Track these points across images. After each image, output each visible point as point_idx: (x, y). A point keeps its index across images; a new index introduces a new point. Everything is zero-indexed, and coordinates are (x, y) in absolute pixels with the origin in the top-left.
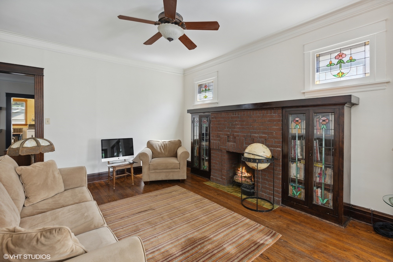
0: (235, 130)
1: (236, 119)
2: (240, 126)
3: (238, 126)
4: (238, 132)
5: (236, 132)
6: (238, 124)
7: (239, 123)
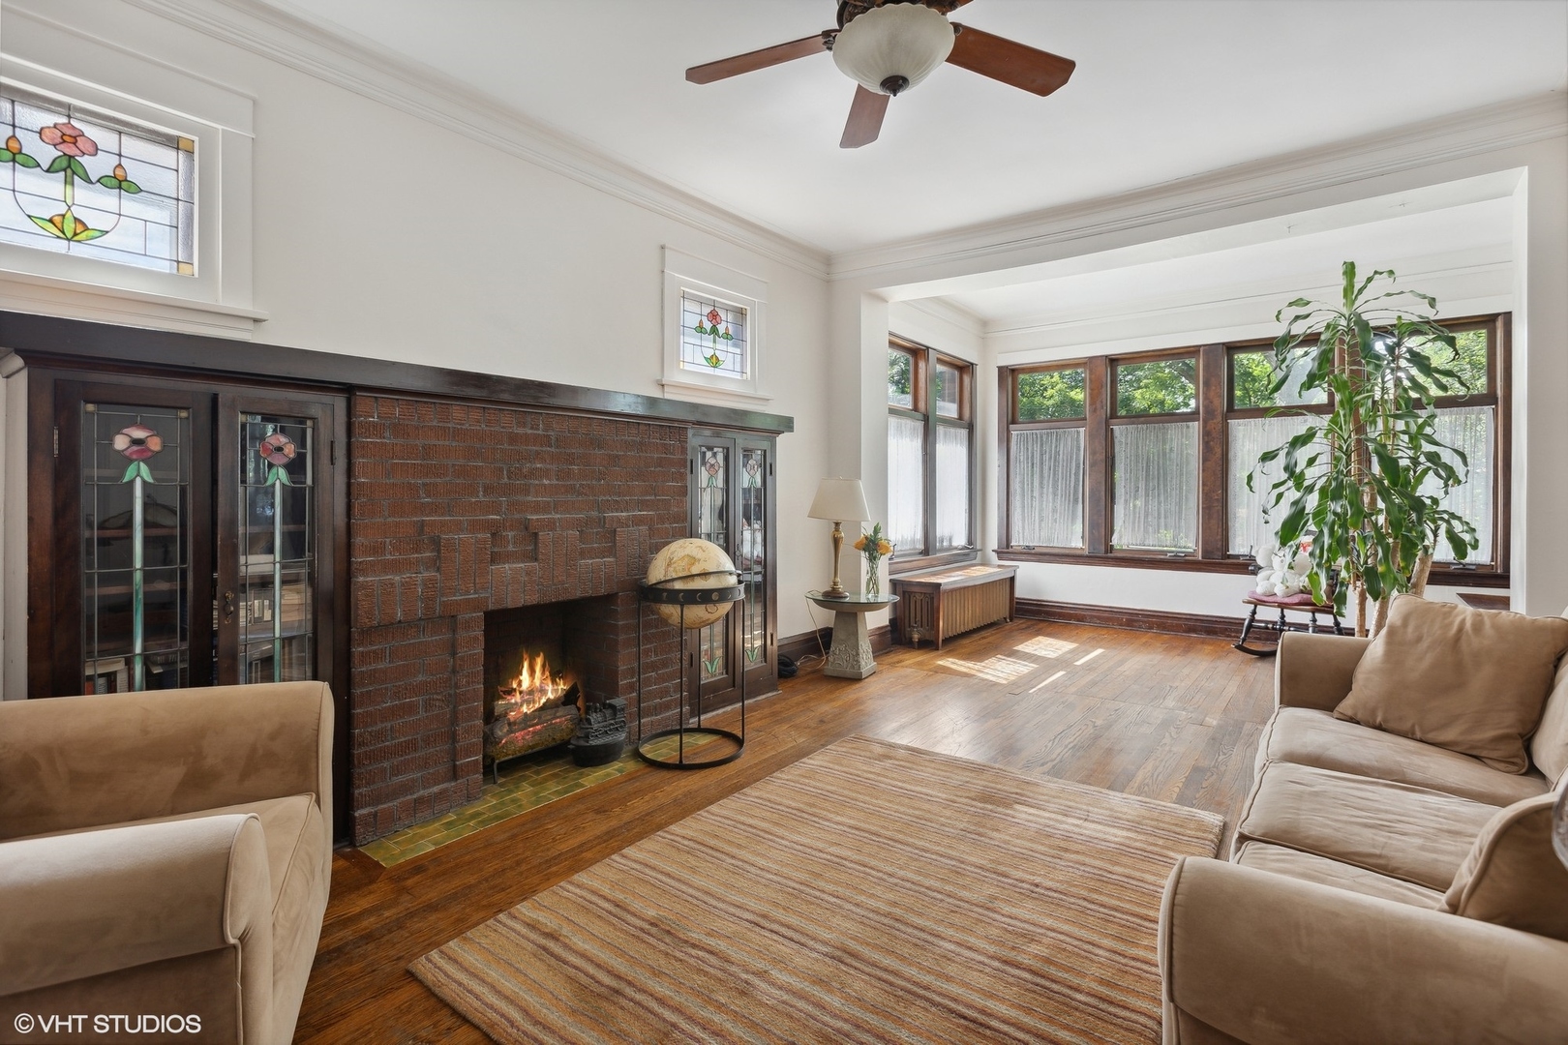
0: (529, 498)
1: (537, 448)
2: (555, 482)
3: (546, 482)
4: (544, 508)
5: (538, 508)
6: (546, 473)
7: (548, 466)
